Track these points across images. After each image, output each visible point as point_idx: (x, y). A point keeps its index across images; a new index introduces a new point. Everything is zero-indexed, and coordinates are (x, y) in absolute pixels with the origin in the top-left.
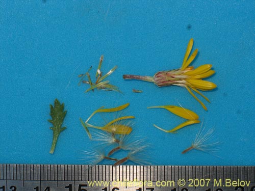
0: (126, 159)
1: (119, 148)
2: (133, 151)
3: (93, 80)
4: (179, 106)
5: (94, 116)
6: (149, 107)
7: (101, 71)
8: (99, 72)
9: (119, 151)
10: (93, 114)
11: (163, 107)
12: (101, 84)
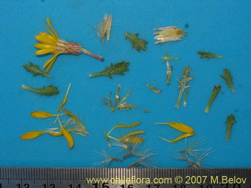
0: (137, 163)
1: (131, 154)
2: (143, 157)
3: (113, 103)
4: (178, 122)
5: (113, 130)
6: (155, 124)
7: (118, 96)
8: (117, 97)
9: (131, 156)
10: (113, 129)
11: (166, 123)
12: (122, 105)
